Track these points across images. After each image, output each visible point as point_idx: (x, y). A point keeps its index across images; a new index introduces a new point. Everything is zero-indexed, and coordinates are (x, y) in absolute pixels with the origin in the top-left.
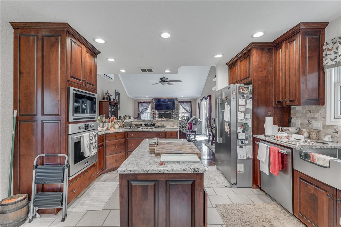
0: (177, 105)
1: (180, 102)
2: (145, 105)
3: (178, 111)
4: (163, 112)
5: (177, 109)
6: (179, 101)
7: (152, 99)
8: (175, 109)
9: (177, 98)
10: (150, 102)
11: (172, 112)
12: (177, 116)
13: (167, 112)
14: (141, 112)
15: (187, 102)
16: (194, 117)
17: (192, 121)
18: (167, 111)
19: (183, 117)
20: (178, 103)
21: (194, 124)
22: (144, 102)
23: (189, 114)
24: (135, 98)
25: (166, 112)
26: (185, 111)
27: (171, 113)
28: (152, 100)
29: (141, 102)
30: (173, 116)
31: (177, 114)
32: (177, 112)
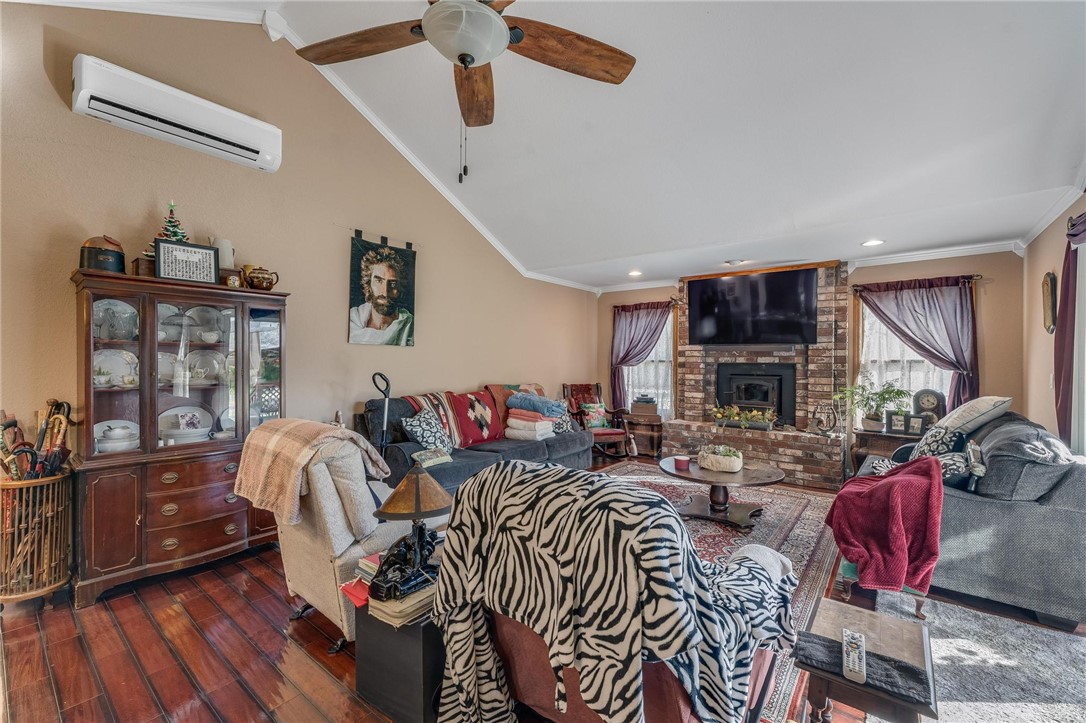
0: (842, 311)
1: (864, 292)
2: (643, 321)
3: (847, 353)
4: (741, 360)
5: (840, 340)
6: (852, 281)
7: (677, 285)
8: (824, 342)
9: (836, 268)
10: (666, 307)
11: (798, 360)
12: (838, 387)
13: (763, 354)
14: (627, 354)
15: (929, 284)
16: (986, 405)
17: (959, 443)
18: (769, 354)
19: (890, 393)
20: (848, 301)
21: (961, 484)
22: (637, 307)
23: (949, 375)
24: (599, 291)
25: (761, 360)
26: (912, 354)
27: (793, 366)
28: (676, 295)
29: (625, 308)
30: (805, 386)
31: (843, 371)
32: (841, 360)
